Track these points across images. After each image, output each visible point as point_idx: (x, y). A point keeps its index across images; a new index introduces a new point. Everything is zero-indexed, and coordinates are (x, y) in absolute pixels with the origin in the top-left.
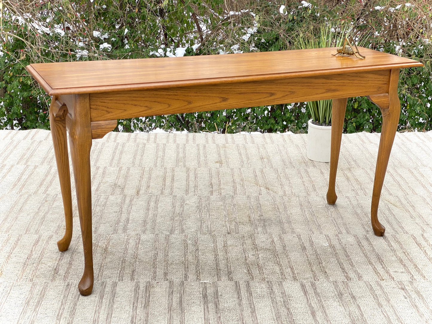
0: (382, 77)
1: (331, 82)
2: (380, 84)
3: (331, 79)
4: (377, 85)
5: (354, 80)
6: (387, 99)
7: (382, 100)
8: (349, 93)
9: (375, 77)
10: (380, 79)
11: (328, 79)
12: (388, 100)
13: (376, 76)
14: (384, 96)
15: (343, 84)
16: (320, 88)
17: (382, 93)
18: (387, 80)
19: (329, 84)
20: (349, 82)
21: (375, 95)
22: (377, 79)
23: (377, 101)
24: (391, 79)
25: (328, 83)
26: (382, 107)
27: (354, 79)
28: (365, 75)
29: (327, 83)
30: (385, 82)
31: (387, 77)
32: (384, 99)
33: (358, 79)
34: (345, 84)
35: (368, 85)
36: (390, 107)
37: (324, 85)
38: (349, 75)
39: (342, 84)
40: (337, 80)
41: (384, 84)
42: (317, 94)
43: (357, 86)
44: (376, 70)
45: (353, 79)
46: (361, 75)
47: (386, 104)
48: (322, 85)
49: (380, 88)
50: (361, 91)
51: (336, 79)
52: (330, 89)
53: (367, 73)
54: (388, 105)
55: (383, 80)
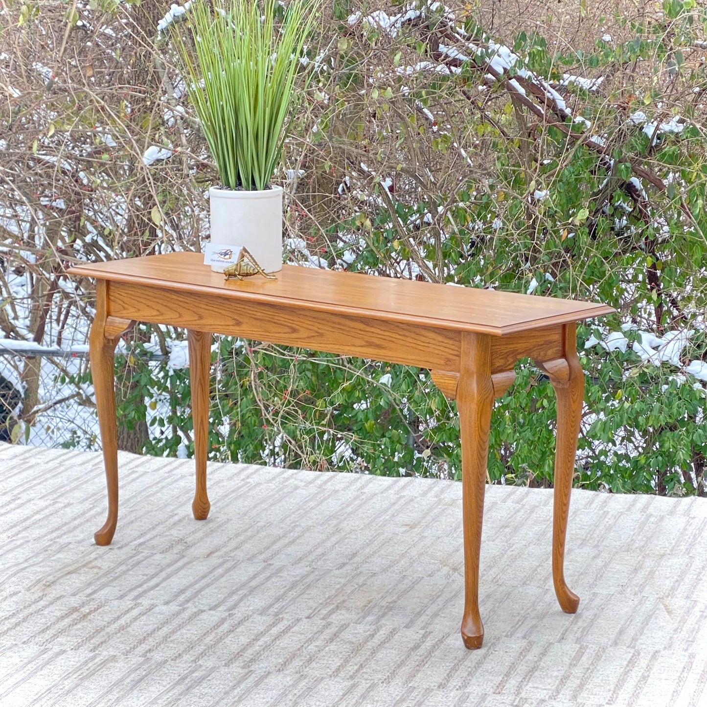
31: (457, 344)
33: (413, 335)
34: (393, 340)
35: (429, 350)
37: (362, 333)
39: (388, 338)
40: (381, 330)
41: (454, 355)
42: (354, 345)
43: (412, 347)
45: (404, 334)
48: (359, 332)
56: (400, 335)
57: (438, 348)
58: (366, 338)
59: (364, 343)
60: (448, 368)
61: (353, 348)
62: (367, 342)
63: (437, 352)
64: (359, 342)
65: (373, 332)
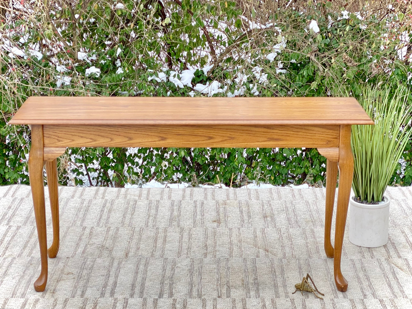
0: (331, 131)
2: (329, 138)
3: (273, 129)
4: (326, 138)
7: (331, 153)
9: (323, 131)
10: (329, 134)
11: (270, 129)
12: (337, 154)
15: (287, 135)
17: (332, 147)
18: (337, 135)
19: (271, 134)
20: (292, 133)
22: (324, 133)
24: (341, 134)
25: (270, 132)
28: (311, 128)
29: (268, 132)
31: (336, 132)
32: (333, 153)
33: (304, 131)
35: (315, 137)
36: (340, 161)
39: (285, 134)
41: (334, 138)
42: (258, 141)
43: (303, 137)
46: (307, 127)
47: (335, 157)
48: (263, 133)
49: (329, 141)
50: (307, 143)
51: (278, 129)
52: (273, 138)
54: (337, 159)
55: (332, 134)
56: (294, 132)
57: (322, 136)
58: (269, 136)
59: (266, 139)
62: (269, 138)
63: (321, 138)
65: (273, 132)
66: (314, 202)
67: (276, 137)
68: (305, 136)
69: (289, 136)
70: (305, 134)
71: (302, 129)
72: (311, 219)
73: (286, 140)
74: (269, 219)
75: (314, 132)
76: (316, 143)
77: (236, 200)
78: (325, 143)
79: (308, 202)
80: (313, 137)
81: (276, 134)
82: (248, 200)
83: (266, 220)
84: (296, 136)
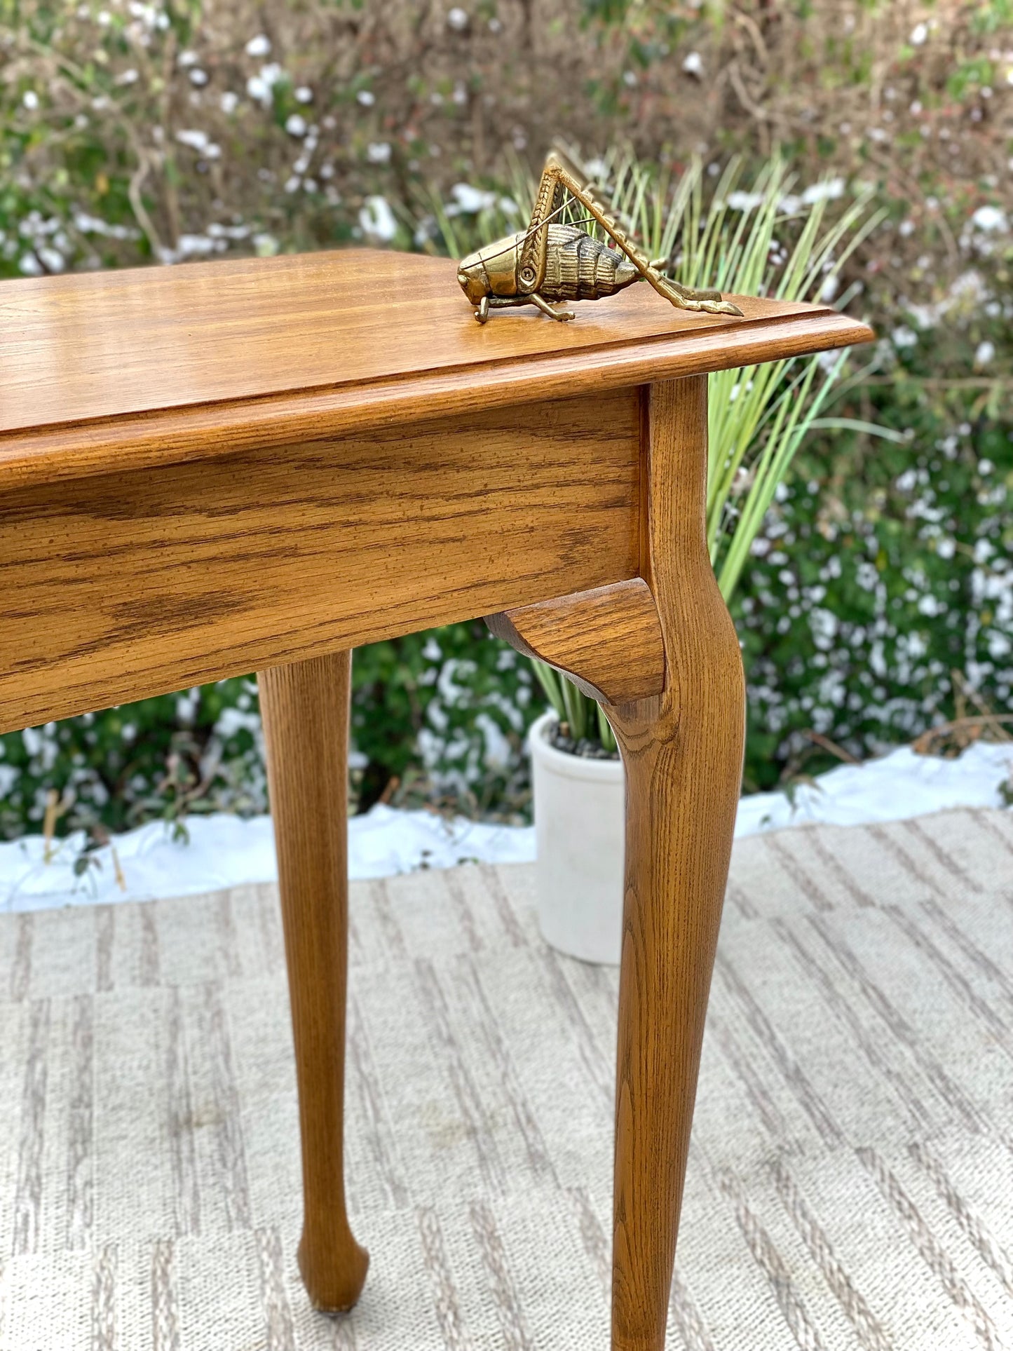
0: (584, 451)
1: (157, 535)
2: (579, 508)
3: (155, 512)
4: (559, 516)
5: (359, 498)
6: (644, 622)
7: (609, 634)
8: (337, 610)
9: (535, 460)
10: (575, 472)
11: (130, 515)
12: (649, 629)
13: (539, 450)
14: (621, 603)
15: (276, 542)
16: (51, 602)
17: (596, 581)
18: (627, 474)
19: (136, 561)
20: (316, 515)
21: (547, 604)
22: (545, 473)
23: (571, 645)
24: (657, 460)
25: (129, 547)
26: (615, 690)
27: (363, 489)
28: (452, 447)
29: (112, 552)
30: (613, 491)
31: (622, 448)
32: (622, 630)
33: (402, 481)
34: (289, 541)
35: (487, 524)
36: (671, 683)
37: (91, 568)
38: (312, 463)
39: (260, 544)
40: (213, 513)
41: (607, 506)
42: (29, 664)
43: (401, 543)
44: (534, 394)
45: (350, 488)
46: (422, 447)
47: (644, 659)
48: (69, 571)
49: (579, 537)
50: (434, 584)
51: (198, 501)
52: (160, 600)
53: (464, 429)
54: (657, 666)
55: (594, 471)
56: (327, 502)
57: (530, 498)
58: (121, 591)
59: (104, 624)
60: (577, 578)
61: (39, 680)
62: (124, 609)
63: (529, 519)
64: (67, 630)
65: (161, 544)
66: (466, 969)
67: (185, 584)
68: (410, 530)
69: (293, 552)
70: (413, 509)
71: (385, 465)
72: (466, 1112)
73: (277, 596)
74: (203, 1139)
75: (477, 480)
76: (494, 572)
77: (19, 999)
78: (548, 559)
79: (431, 969)
80: (470, 527)
81: (185, 553)
82: (92, 989)
83: (185, 1149)
84: (341, 538)
